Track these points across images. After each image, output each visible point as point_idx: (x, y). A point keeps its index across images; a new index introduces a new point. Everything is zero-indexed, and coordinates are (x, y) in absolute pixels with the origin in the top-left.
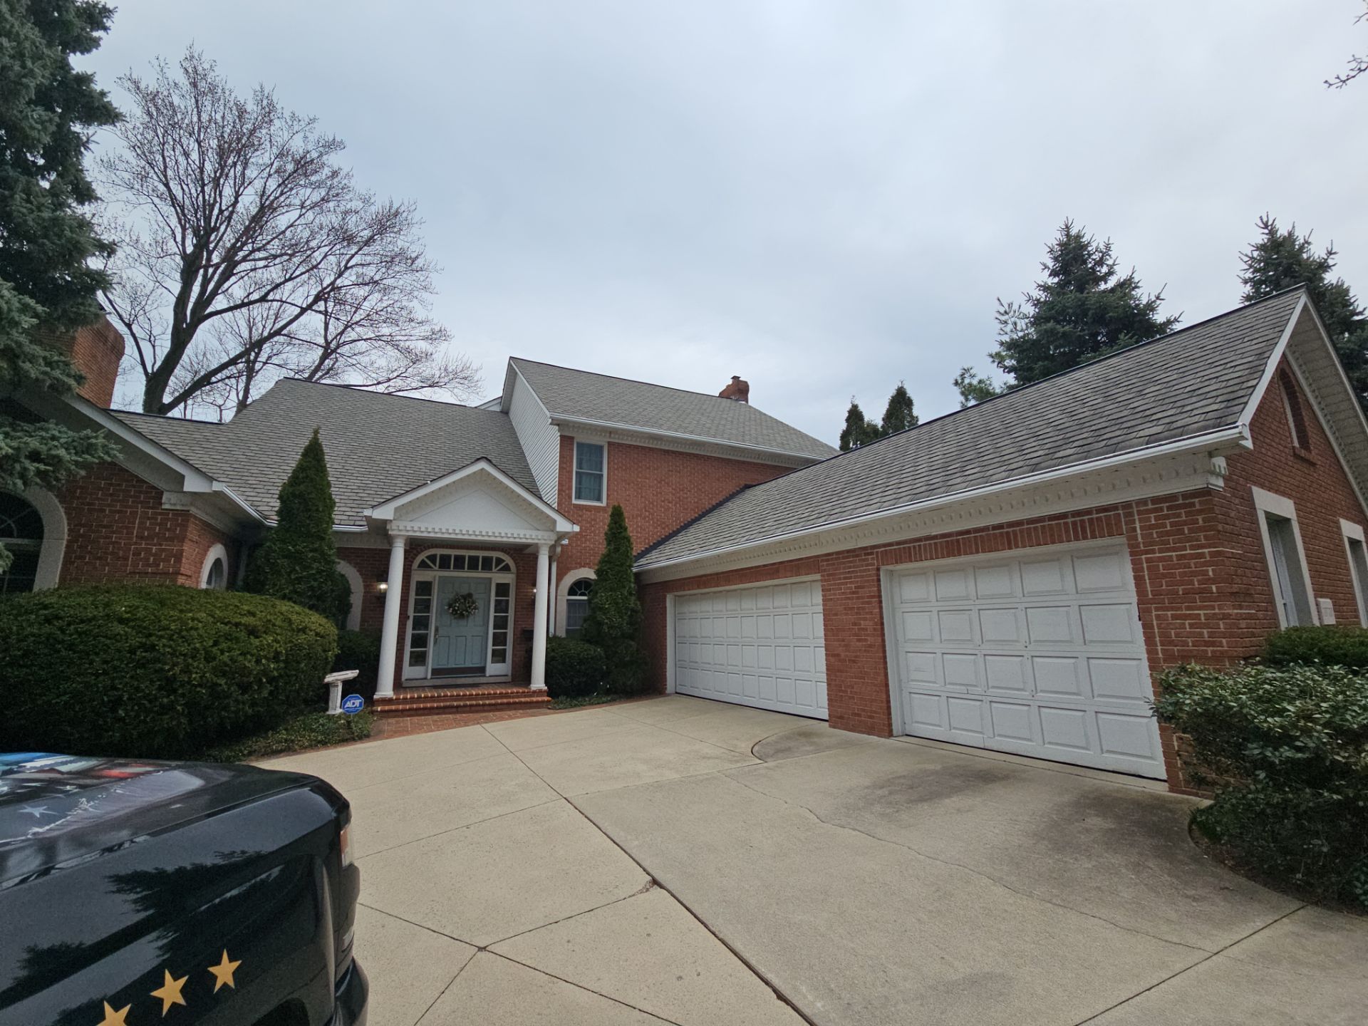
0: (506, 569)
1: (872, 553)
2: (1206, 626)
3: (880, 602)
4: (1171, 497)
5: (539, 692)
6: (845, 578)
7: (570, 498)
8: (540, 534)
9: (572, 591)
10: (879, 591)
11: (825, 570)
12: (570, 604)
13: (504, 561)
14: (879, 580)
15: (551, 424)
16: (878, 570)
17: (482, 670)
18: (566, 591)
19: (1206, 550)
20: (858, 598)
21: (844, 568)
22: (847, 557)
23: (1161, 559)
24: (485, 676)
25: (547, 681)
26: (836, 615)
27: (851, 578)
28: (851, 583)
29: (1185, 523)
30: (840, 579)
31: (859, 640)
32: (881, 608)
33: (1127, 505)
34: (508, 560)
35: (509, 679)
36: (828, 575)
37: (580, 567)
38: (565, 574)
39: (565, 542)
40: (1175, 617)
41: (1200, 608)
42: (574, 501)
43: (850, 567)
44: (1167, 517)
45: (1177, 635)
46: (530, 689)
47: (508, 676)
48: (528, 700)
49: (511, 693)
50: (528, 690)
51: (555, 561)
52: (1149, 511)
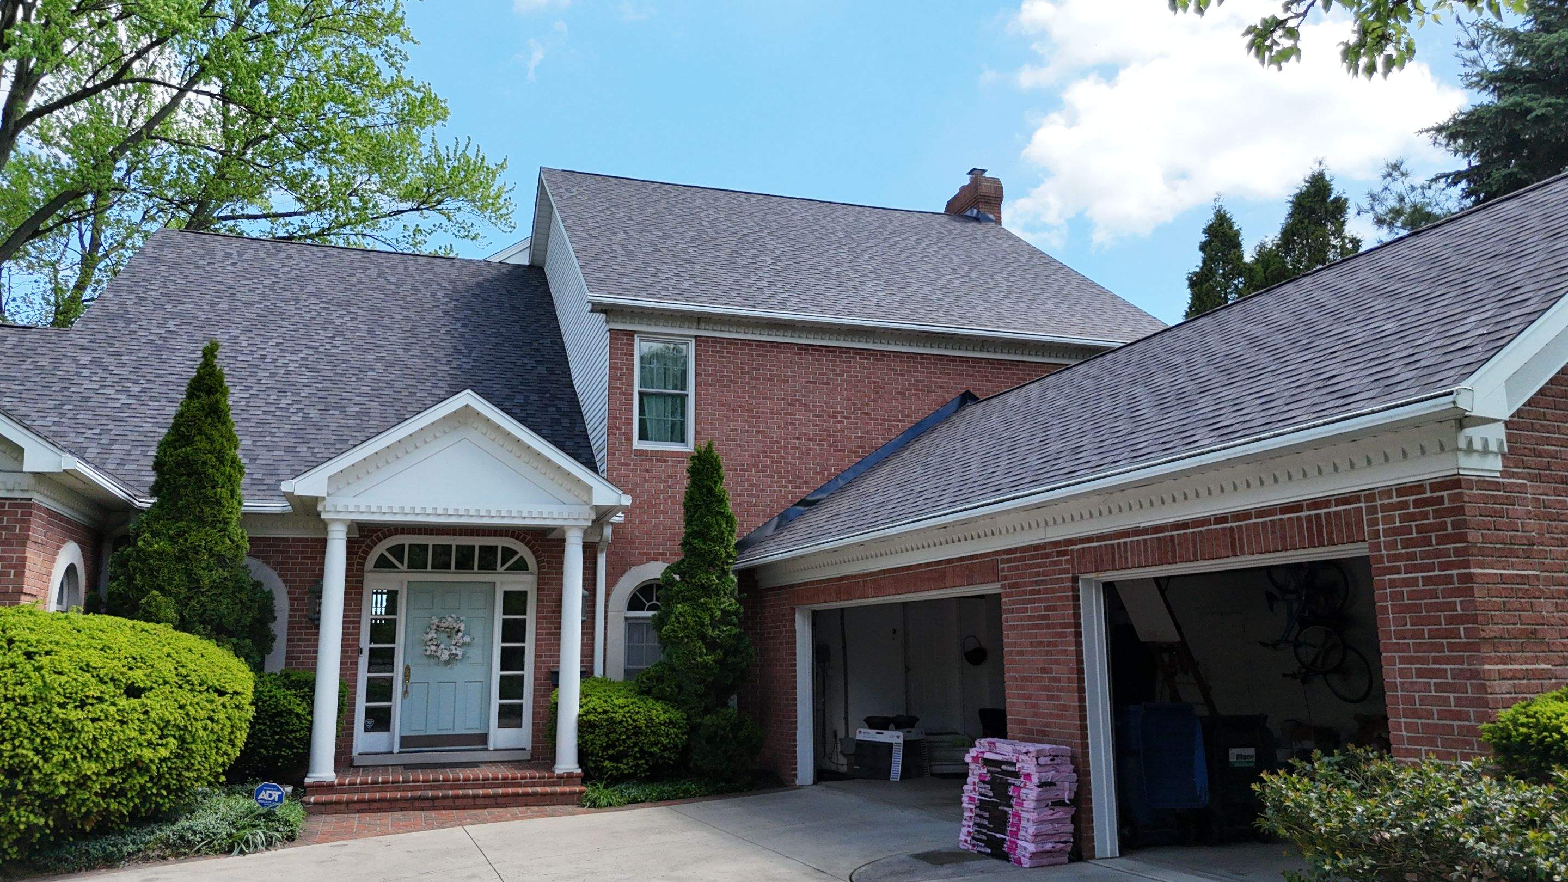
0: (521, 566)
1: (1064, 553)
2: (1453, 688)
3: (1078, 634)
4: (1417, 488)
5: (569, 778)
6: (1033, 592)
7: (629, 439)
8: (565, 511)
9: (635, 603)
10: (1077, 616)
11: (1006, 578)
12: (631, 624)
13: (516, 553)
14: (1076, 598)
15: (592, 311)
16: (1075, 580)
17: (483, 739)
18: (624, 603)
19: (1455, 572)
20: (1048, 626)
21: (1031, 575)
22: (1033, 557)
23: (1407, 583)
24: (487, 750)
25: (582, 760)
26: (1020, 653)
27: (1039, 592)
28: (1040, 600)
29: (1431, 528)
30: (1025, 593)
31: (1050, 698)
32: (1079, 644)
33: (1370, 495)
34: (523, 551)
35: (526, 756)
36: (1010, 586)
37: (648, 561)
38: (623, 572)
39: (618, 518)
40: (1420, 673)
41: (1448, 661)
42: (637, 445)
43: (1038, 574)
44: (1412, 517)
45: (1422, 700)
46: (554, 772)
47: (524, 749)
48: (548, 789)
49: (522, 778)
50: (551, 774)
51: (602, 551)
52: (1394, 507)
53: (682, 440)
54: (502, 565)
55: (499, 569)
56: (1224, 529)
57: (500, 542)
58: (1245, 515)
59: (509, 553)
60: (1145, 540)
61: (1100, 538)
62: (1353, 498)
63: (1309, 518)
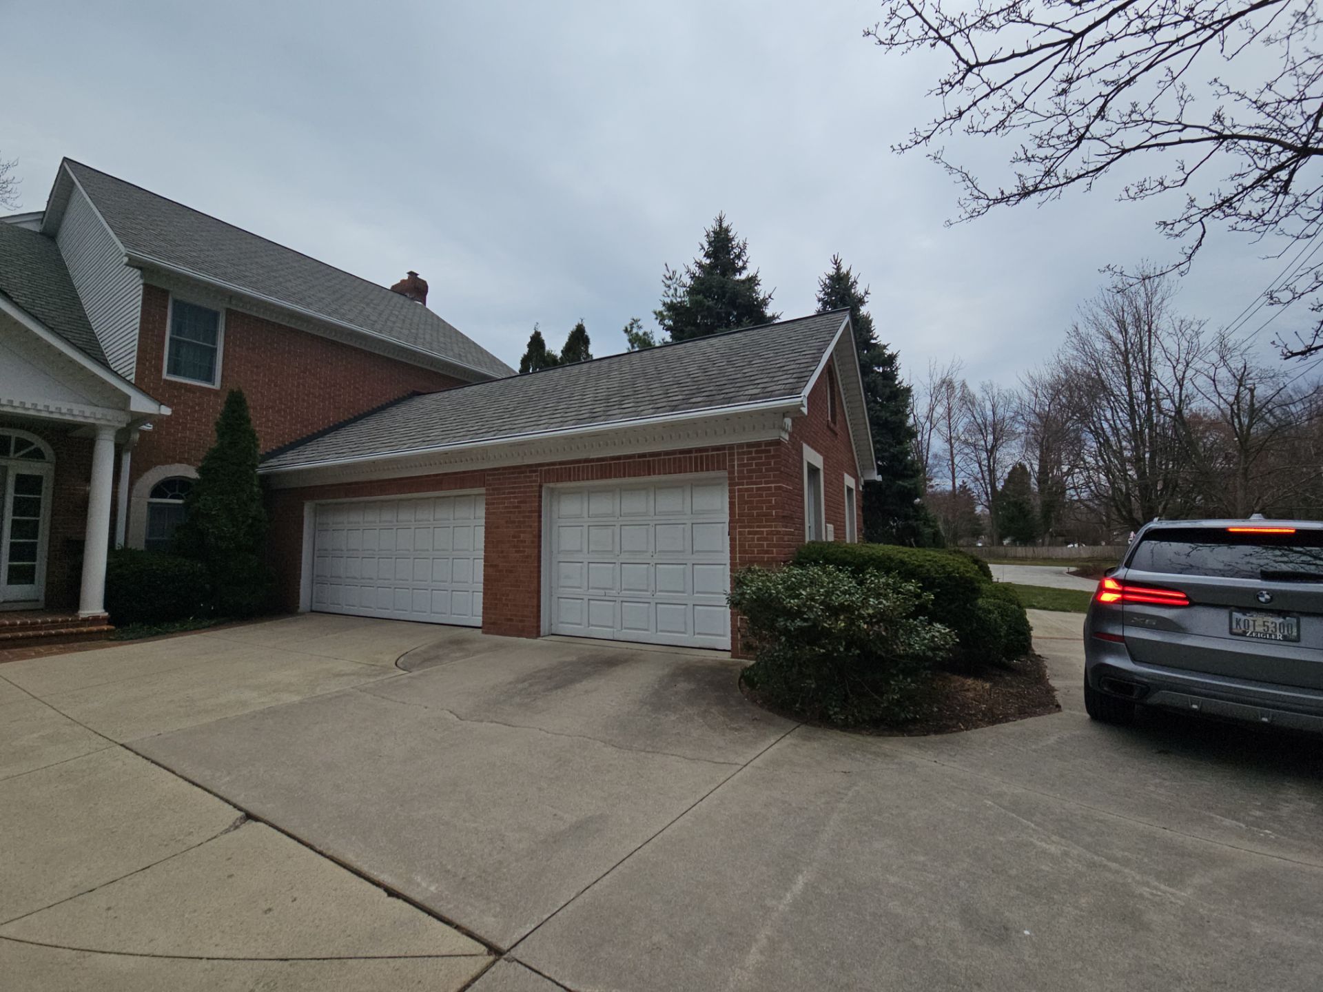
0: (38, 455)
1: (535, 471)
2: (766, 539)
3: (540, 516)
4: (758, 444)
5: (95, 620)
6: (509, 493)
7: (160, 371)
8: (99, 412)
9: (158, 491)
10: (540, 506)
11: (490, 485)
12: (154, 509)
13: (32, 444)
14: (540, 497)
15: (127, 265)
16: (541, 487)
18: (147, 491)
19: (773, 485)
20: (519, 512)
21: (509, 483)
22: (513, 473)
23: (747, 490)
25: (108, 604)
26: (498, 527)
27: (514, 493)
28: (515, 498)
29: (763, 464)
30: (504, 493)
31: (517, 552)
32: (540, 522)
33: (731, 447)
34: (38, 442)
35: (41, 605)
36: (493, 489)
37: (173, 462)
38: (147, 469)
39: (148, 427)
40: (749, 533)
41: (764, 527)
42: (165, 376)
43: (515, 483)
44: (753, 459)
45: (749, 545)
46: (78, 616)
47: (37, 600)
48: (74, 630)
49: (42, 623)
50: (74, 618)
51: (127, 451)
52: (744, 453)
53: (209, 378)
54: (15, 452)
55: (11, 455)
56: (644, 461)
57: (14, 434)
58: (658, 454)
59: (22, 444)
60: (592, 466)
61: (561, 463)
62: (721, 448)
63: (696, 458)
